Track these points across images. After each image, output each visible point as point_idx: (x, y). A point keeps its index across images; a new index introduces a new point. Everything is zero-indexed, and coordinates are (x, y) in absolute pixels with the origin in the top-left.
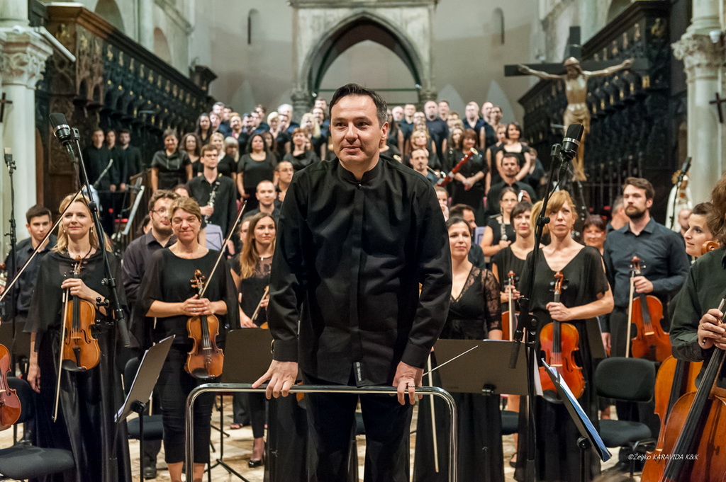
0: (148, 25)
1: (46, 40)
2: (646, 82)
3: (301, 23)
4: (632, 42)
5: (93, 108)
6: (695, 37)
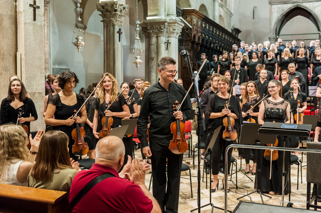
0: (217, 14)
1: (182, 21)
3: (273, 10)
5: (197, 44)
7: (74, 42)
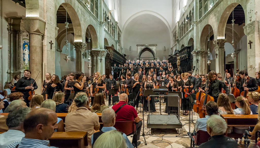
0: (118, 48)
1: (106, 51)
2: (187, 57)
3: (138, 48)
4: (185, 52)
5: (112, 60)
6: (194, 51)
7: (64, 58)
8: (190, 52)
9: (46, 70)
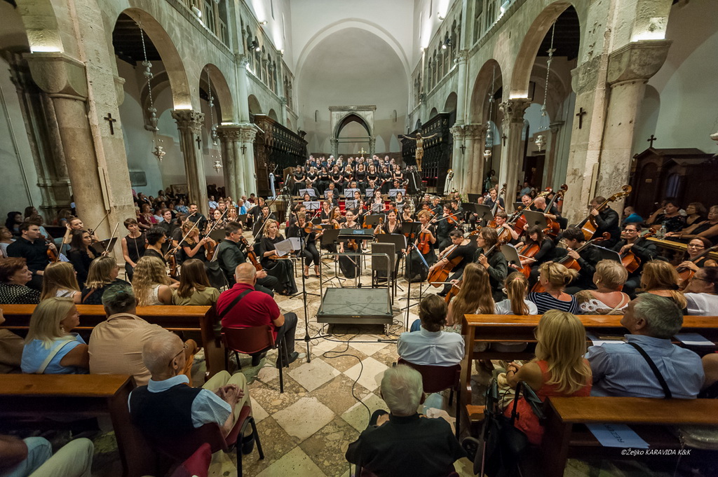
1: (255, 127)
2: (441, 140)
3: (333, 116)
4: (437, 126)
5: (270, 147)
6: (457, 127)
7: (154, 151)
8: (449, 126)
9: (108, 184)
